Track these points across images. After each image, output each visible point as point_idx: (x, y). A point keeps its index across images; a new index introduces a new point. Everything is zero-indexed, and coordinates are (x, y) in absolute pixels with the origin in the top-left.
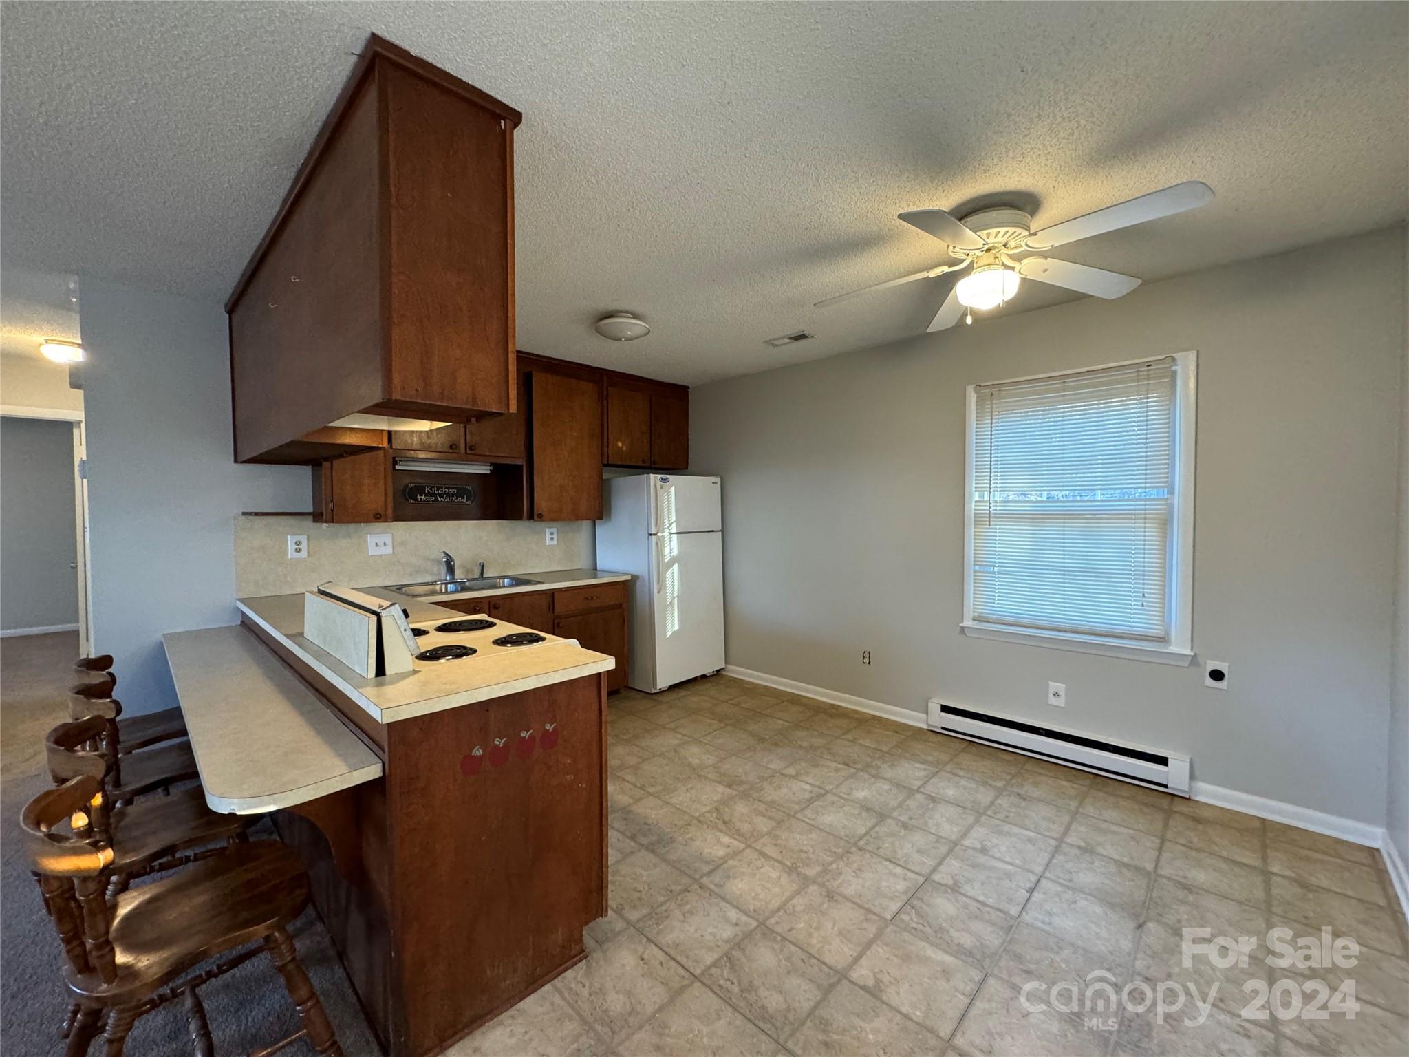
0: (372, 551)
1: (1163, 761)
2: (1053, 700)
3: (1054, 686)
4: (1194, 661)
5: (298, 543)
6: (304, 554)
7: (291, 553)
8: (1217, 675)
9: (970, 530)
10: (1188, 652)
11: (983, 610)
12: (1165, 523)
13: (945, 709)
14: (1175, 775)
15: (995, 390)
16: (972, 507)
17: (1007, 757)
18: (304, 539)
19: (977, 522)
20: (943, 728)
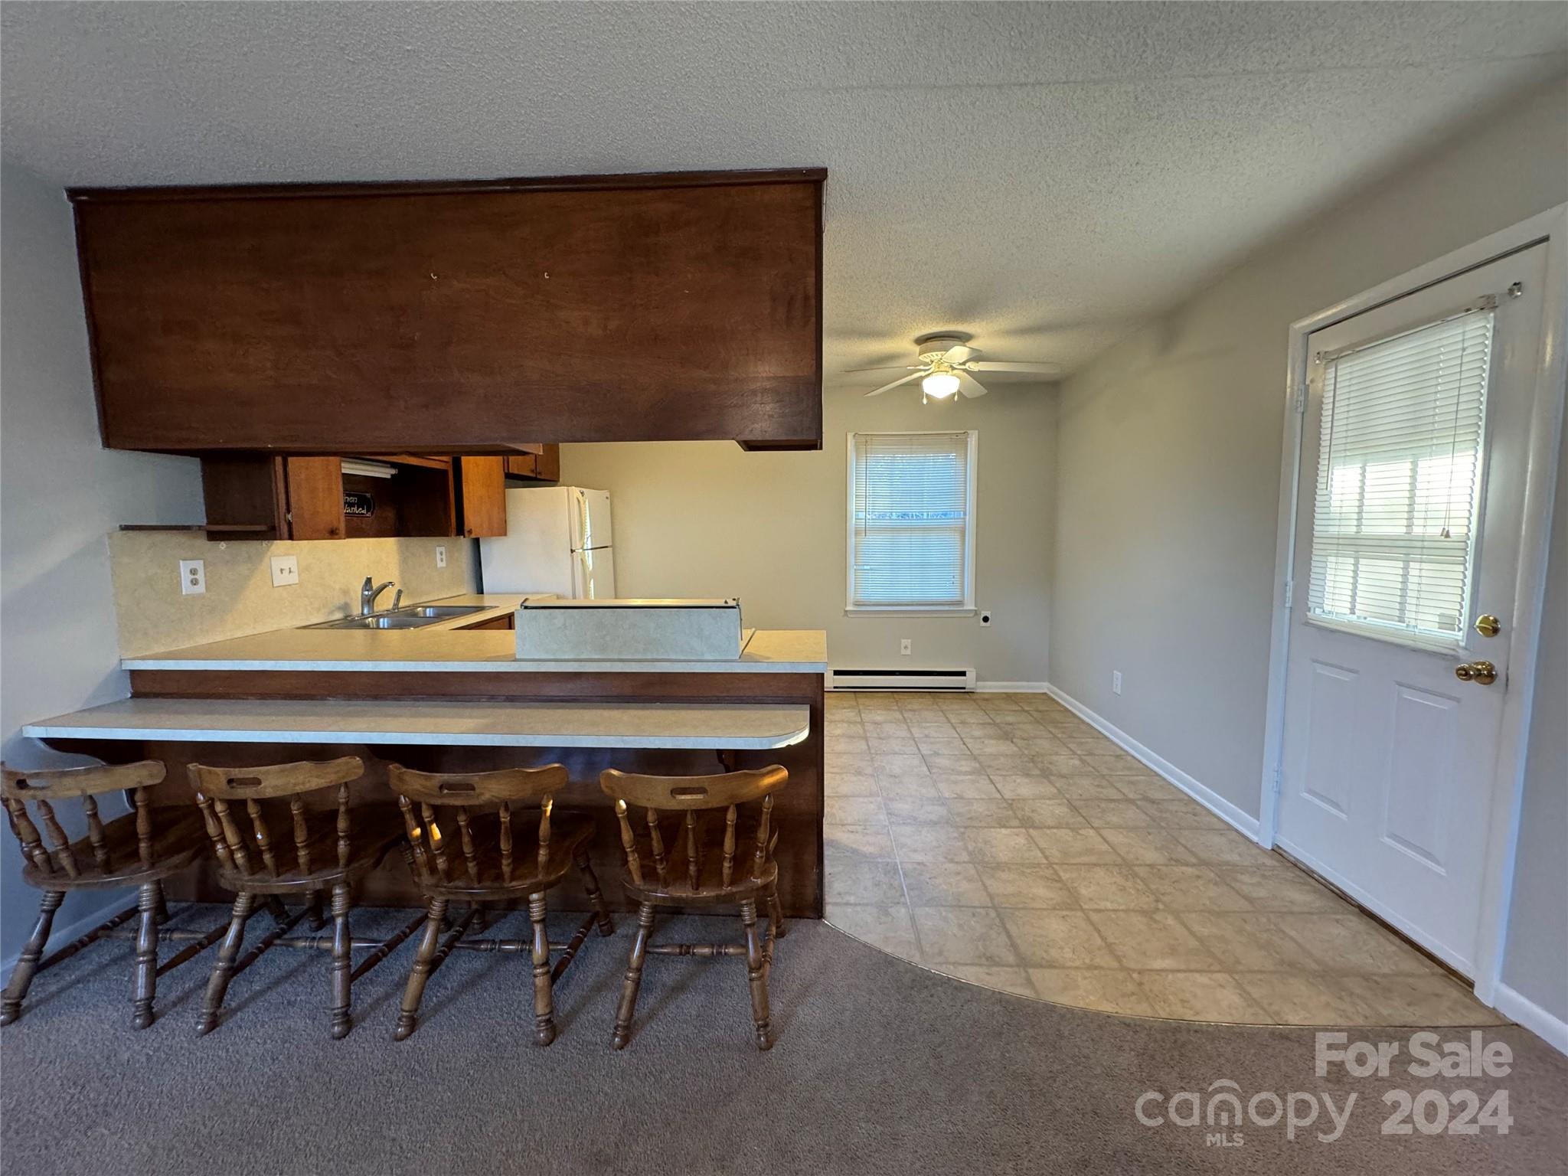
0: (280, 580)
1: (963, 674)
2: (903, 652)
3: (905, 642)
4: (976, 613)
5: (193, 572)
6: (201, 588)
7: (186, 588)
8: (986, 619)
9: (852, 540)
10: (973, 608)
11: (861, 597)
12: (963, 532)
13: (837, 673)
14: (969, 682)
15: (869, 438)
16: (852, 522)
17: (880, 695)
18: (199, 565)
19: (856, 534)
20: (835, 687)
